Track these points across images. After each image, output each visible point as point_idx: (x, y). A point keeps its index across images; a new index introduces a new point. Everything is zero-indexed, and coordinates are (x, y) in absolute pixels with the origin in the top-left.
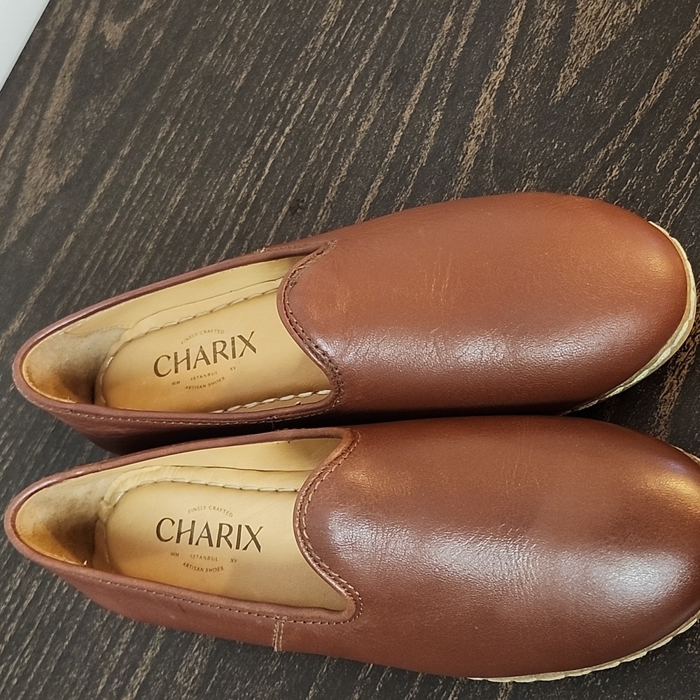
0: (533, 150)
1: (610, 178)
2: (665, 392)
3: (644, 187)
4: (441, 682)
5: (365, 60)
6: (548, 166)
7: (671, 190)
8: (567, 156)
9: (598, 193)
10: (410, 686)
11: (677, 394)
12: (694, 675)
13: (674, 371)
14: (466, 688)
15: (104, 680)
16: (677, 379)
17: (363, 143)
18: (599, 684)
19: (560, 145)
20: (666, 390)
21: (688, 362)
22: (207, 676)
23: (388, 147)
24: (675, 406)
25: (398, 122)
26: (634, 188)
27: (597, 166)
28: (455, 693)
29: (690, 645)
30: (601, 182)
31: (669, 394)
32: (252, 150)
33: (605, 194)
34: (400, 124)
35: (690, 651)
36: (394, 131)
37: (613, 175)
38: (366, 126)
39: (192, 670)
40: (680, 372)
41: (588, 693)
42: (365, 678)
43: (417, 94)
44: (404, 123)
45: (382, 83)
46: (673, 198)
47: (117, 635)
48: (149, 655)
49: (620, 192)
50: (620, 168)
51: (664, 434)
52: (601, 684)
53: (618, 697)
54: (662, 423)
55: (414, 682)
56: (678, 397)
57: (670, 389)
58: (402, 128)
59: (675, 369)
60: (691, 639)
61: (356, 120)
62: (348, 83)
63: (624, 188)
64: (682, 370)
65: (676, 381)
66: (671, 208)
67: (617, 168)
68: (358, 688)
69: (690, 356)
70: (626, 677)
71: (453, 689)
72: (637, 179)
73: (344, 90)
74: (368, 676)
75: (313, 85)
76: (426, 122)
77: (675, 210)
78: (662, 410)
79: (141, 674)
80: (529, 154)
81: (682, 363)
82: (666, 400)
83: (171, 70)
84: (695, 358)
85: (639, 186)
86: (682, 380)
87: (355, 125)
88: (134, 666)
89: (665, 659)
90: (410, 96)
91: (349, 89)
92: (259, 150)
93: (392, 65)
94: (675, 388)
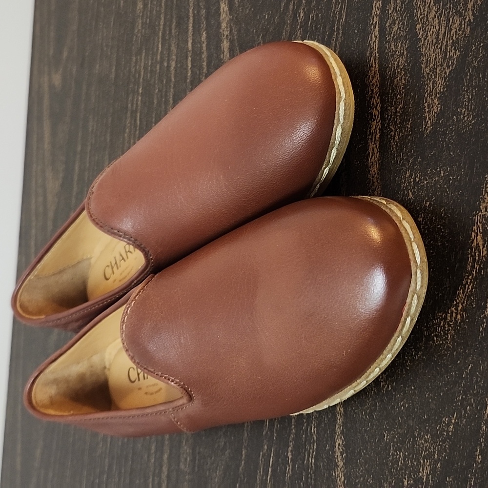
0: (256, 27)
1: (300, 21)
2: (370, 157)
3: (320, 15)
4: (305, 421)
5: (162, 23)
6: (266, 34)
7: (335, 7)
8: (274, 20)
9: (297, 35)
10: (291, 430)
11: (378, 154)
12: (444, 360)
13: (372, 139)
14: (319, 420)
15: (151, 479)
16: (375, 144)
17: (175, 77)
18: (390, 388)
19: (268, 14)
20: (371, 155)
21: (378, 128)
22: (193, 460)
23: (187, 72)
24: (379, 164)
25: (187, 52)
26: (315, 19)
27: (291, 17)
28: (314, 425)
29: (435, 338)
30: (296, 27)
31: (373, 157)
32: (129, 113)
33: (300, 34)
34: (188, 53)
35: (437, 342)
36: (187, 58)
37: (301, 17)
38: (173, 64)
39: (186, 459)
40: (375, 138)
41: (385, 398)
42: (267, 433)
43: (191, 28)
44: (190, 51)
45: (173, 31)
46: (338, 13)
47: (150, 449)
48: (166, 456)
49: (308, 27)
50: (304, 9)
51: (378, 188)
52: (391, 388)
53: (403, 394)
54: (375, 180)
55: (291, 426)
56: (379, 156)
57: (373, 154)
58: (190, 54)
59: (372, 136)
60: (435, 333)
61: (168, 63)
62: (159, 42)
63: (310, 23)
64: (376, 136)
65: (375, 146)
66: (339, 21)
67: (302, 11)
68: (265, 441)
69: (378, 122)
70: (405, 377)
71: (312, 423)
72: (314, 12)
73: (158, 48)
74: (268, 431)
75: (144, 54)
76: (200, 43)
77: (341, 21)
78: (372, 171)
79: (165, 469)
80: (255, 31)
81: (375, 130)
82: (373, 162)
83: (84, 87)
84: (381, 123)
85: (317, 16)
86: (378, 142)
87: (169, 66)
88: (161, 467)
89: (423, 355)
90: (188, 31)
91: (160, 46)
92: (132, 112)
93: (175, 16)
94: (376, 151)
